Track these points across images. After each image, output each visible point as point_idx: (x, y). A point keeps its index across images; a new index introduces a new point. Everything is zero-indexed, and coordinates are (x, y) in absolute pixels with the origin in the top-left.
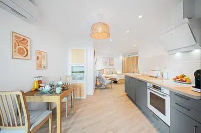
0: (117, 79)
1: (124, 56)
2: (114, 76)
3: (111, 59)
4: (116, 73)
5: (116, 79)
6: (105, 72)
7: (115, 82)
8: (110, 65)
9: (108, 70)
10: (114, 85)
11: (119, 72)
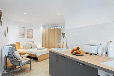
0: (38, 55)
1: (45, 27)
2: (33, 51)
3: (30, 30)
4: (36, 47)
5: (35, 55)
6: (21, 47)
7: (36, 59)
8: (28, 37)
9: (25, 44)
10: (34, 64)
11: (40, 46)
